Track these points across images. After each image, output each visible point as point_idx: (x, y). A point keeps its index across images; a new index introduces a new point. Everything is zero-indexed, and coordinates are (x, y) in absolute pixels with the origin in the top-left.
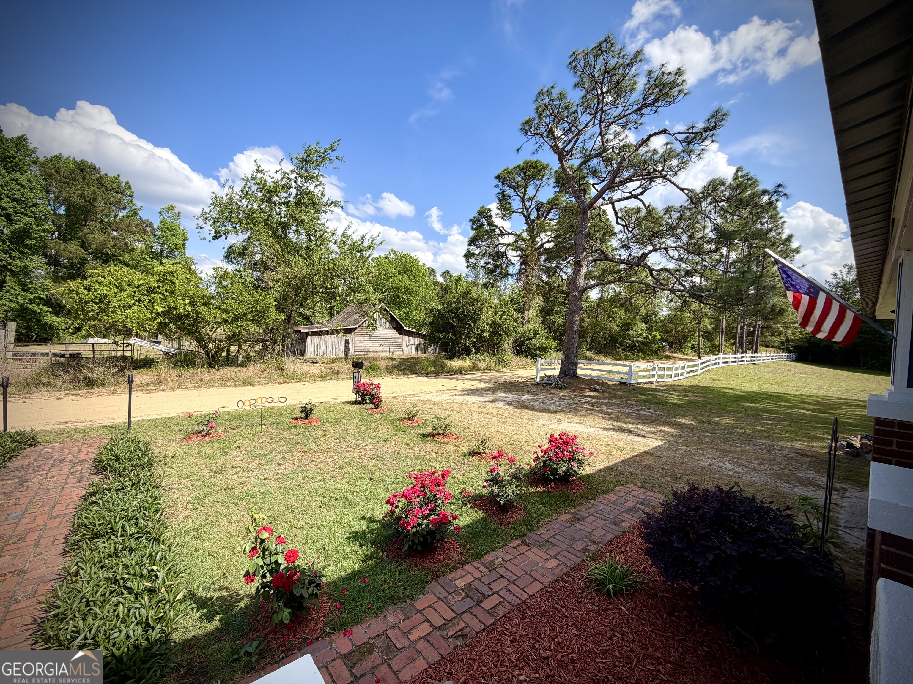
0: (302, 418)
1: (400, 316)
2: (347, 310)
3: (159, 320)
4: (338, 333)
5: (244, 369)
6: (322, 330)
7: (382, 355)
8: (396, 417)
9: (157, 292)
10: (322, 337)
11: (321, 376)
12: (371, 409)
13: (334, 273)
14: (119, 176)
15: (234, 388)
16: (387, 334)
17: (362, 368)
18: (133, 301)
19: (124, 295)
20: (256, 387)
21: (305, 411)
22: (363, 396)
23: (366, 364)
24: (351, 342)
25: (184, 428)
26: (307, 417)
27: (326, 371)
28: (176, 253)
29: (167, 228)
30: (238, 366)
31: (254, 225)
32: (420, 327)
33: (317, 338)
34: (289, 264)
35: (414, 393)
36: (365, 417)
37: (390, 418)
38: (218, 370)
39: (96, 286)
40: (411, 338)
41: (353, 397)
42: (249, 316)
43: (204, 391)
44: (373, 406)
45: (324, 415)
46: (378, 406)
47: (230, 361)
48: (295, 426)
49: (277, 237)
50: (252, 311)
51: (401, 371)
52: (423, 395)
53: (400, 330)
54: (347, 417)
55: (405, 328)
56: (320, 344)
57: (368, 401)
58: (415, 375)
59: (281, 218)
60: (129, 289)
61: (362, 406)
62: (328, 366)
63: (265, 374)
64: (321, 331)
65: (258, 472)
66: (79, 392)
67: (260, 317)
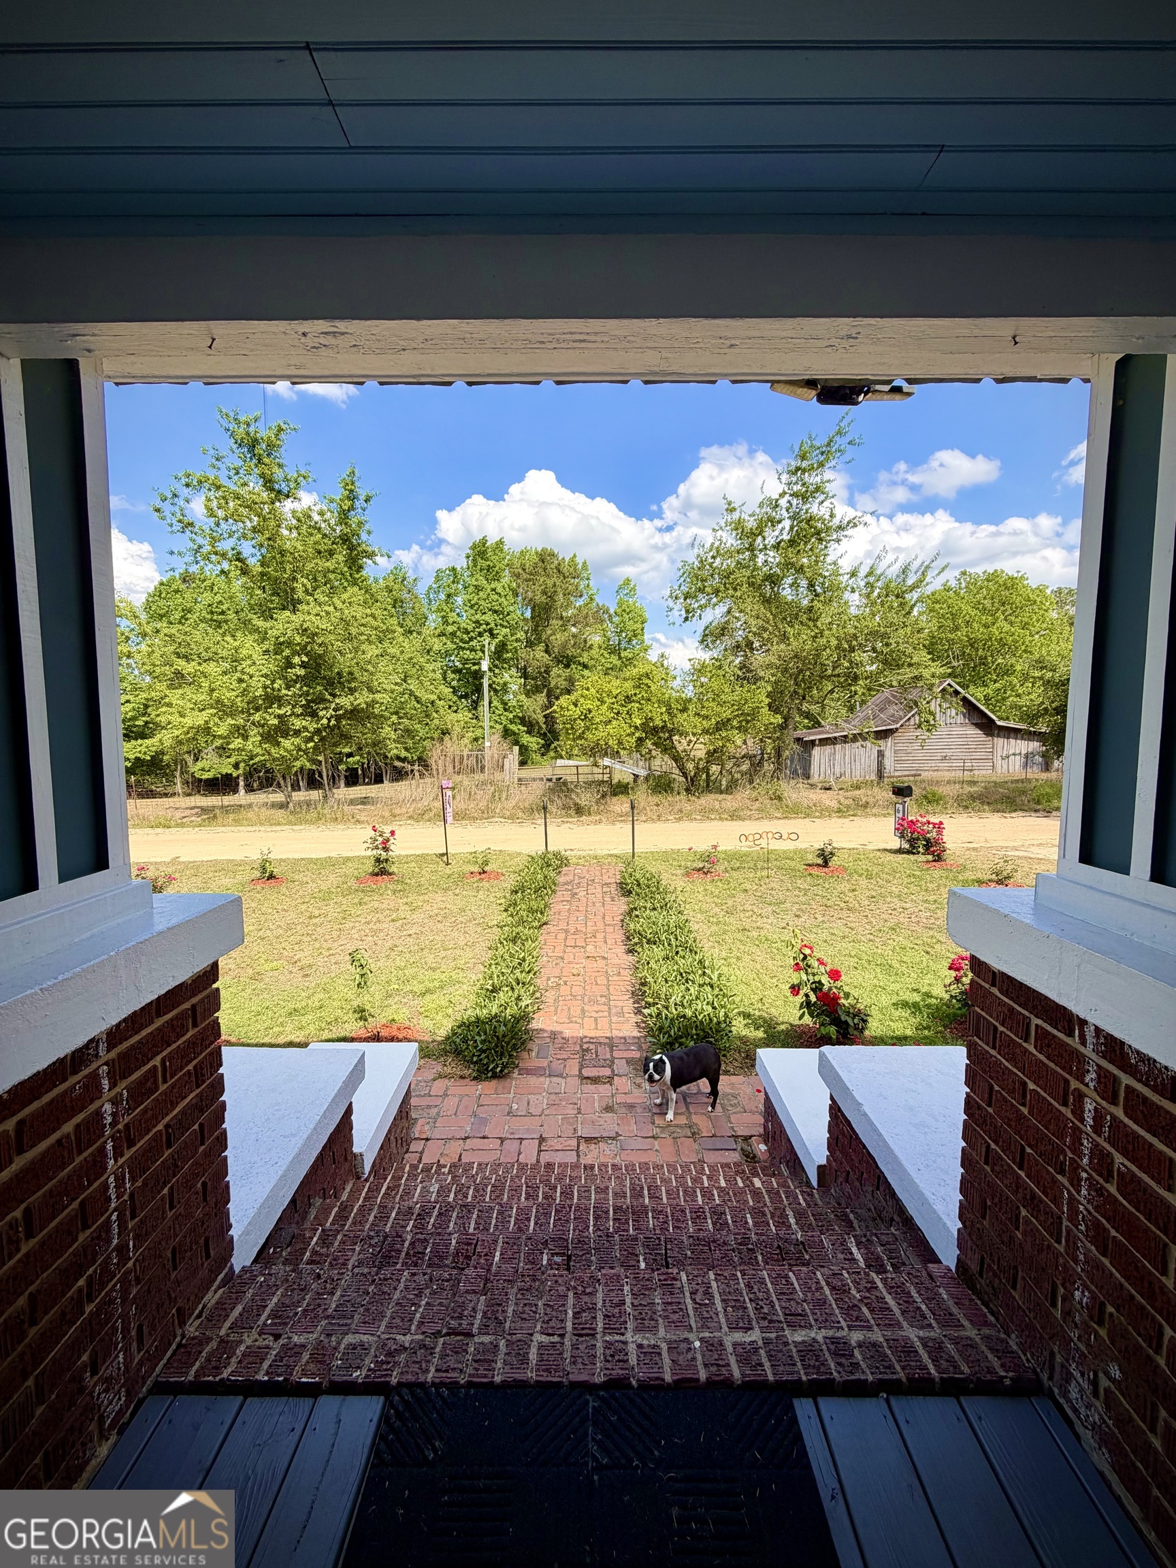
0: (818, 865)
1: (987, 698)
2: (879, 698)
3: (637, 735)
4: (865, 739)
5: (729, 797)
6: (836, 735)
7: (948, 775)
8: (974, 877)
9: (634, 701)
10: (838, 747)
11: (839, 811)
12: (928, 862)
13: (854, 643)
14: (575, 556)
15: (720, 822)
16: (960, 736)
17: (910, 795)
18: (612, 715)
19: (605, 707)
20: (747, 822)
21: (823, 855)
22: (912, 842)
23: (916, 791)
24: (887, 754)
25: (683, 864)
26: (826, 864)
27: (847, 802)
28: (634, 642)
29: (624, 611)
30: (721, 792)
31: (735, 589)
32: (1031, 718)
33: (828, 749)
34: (784, 638)
35: (1015, 844)
36: (917, 873)
37: (960, 878)
38: (698, 798)
39: (582, 700)
40: (1012, 741)
41: (896, 843)
42: (735, 723)
43: (685, 824)
44: (930, 857)
45: (851, 864)
46: (939, 858)
47: (710, 787)
48: (810, 874)
49: (766, 601)
50: (737, 716)
51: (988, 803)
52: (1035, 849)
53: (987, 726)
54: (886, 870)
55: (999, 723)
56: (834, 760)
57: (921, 850)
58: (1021, 813)
59: (771, 569)
60: (609, 701)
61: (911, 857)
62: (849, 794)
63: (757, 804)
64: (835, 738)
65: (772, 919)
66: (571, 820)
67: (748, 722)
